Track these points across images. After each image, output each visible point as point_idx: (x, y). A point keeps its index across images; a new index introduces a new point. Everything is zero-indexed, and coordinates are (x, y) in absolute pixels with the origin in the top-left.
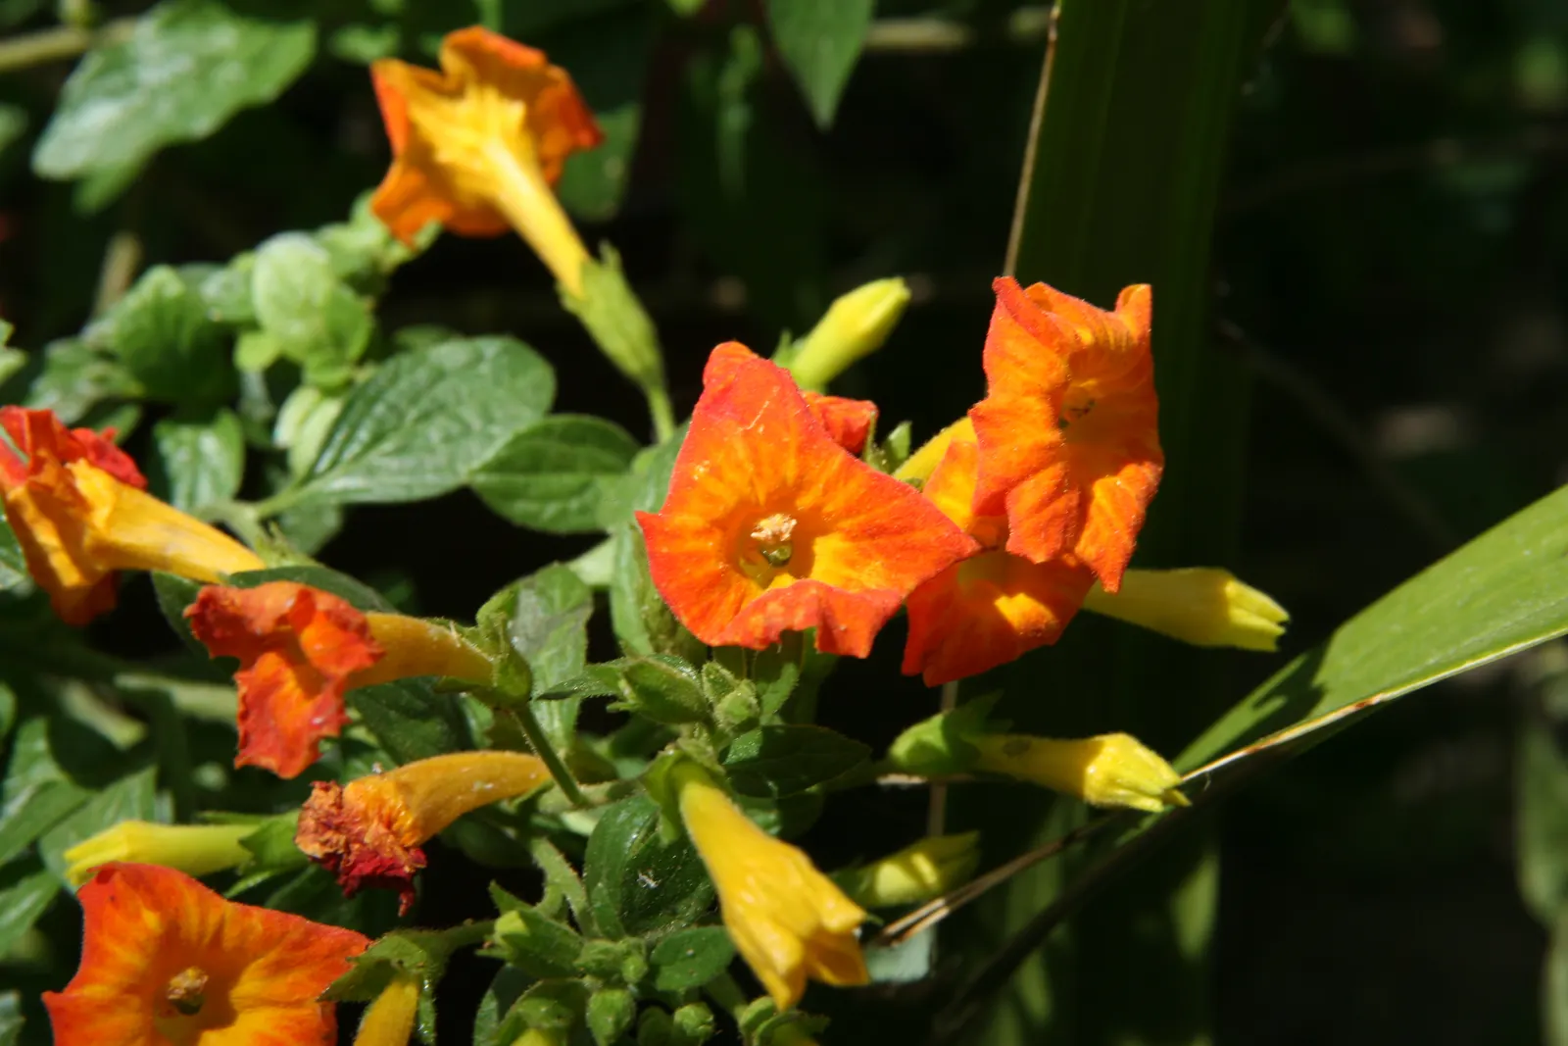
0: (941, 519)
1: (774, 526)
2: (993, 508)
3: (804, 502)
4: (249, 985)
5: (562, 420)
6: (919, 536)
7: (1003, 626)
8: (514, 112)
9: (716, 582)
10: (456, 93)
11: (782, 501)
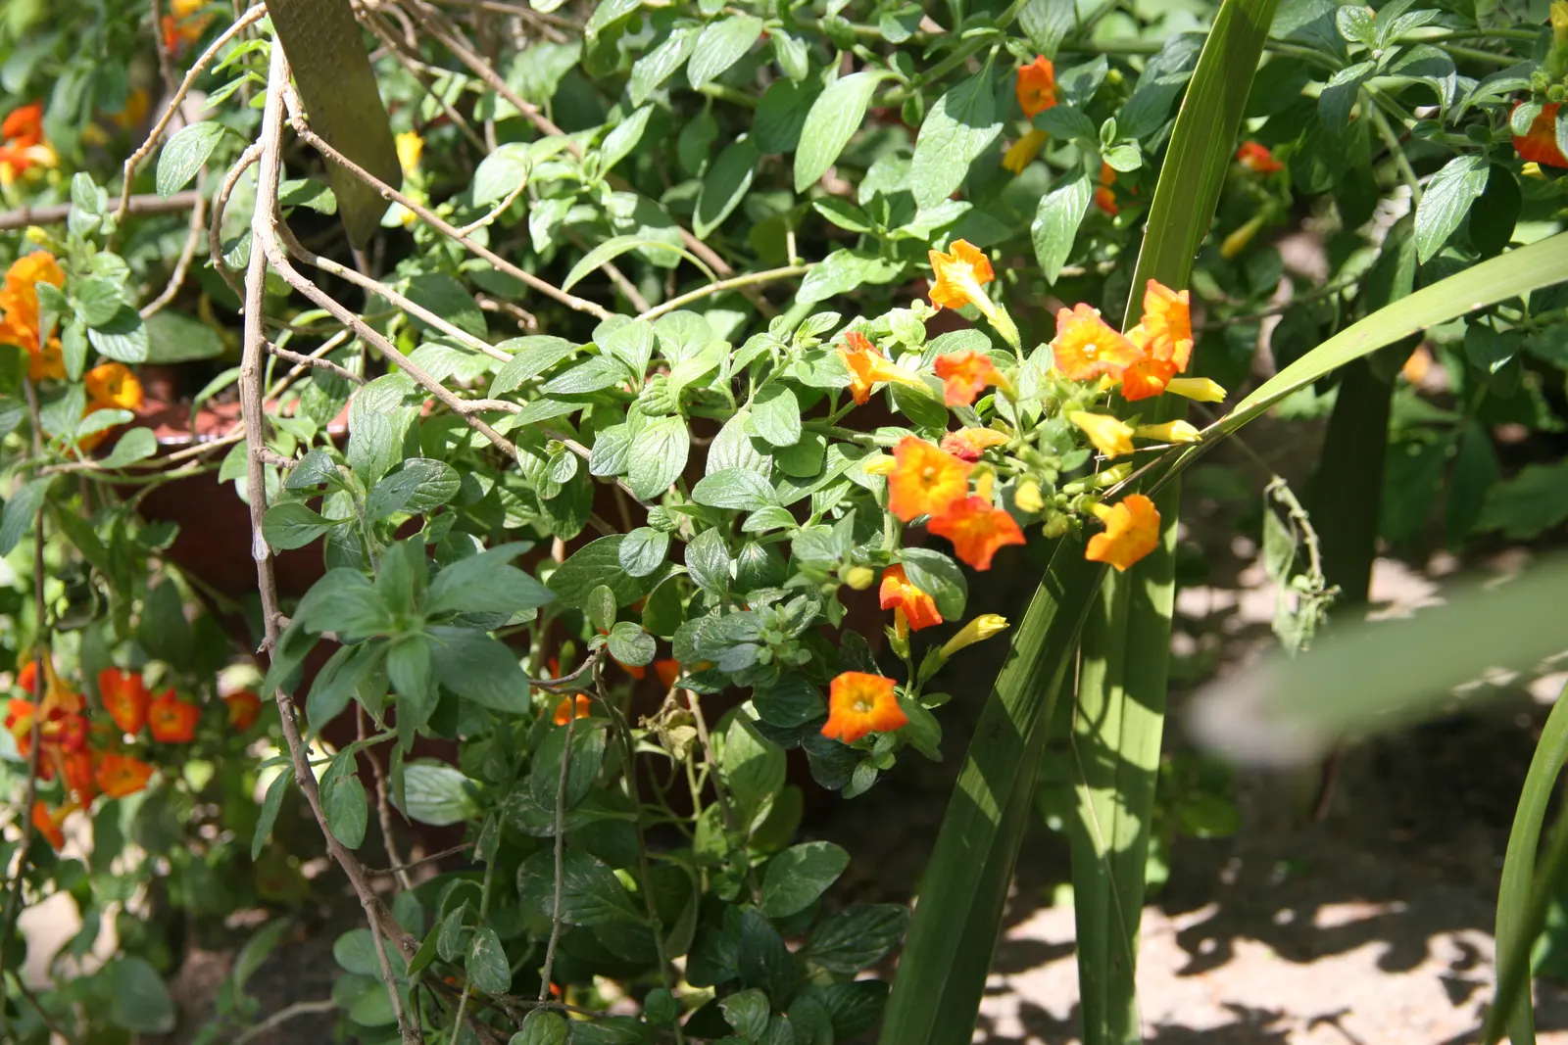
0: (1136, 348)
1: (1089, 348)
2: (1149, 347)
3: (1098, 341)
4: (944, 474)
5: (996, 351)
6: (1130, 351)
7: (1149, 385)
8: (971, 267)
9: (1074, 362)
10: (954, 261)
11: (1091, 340)
